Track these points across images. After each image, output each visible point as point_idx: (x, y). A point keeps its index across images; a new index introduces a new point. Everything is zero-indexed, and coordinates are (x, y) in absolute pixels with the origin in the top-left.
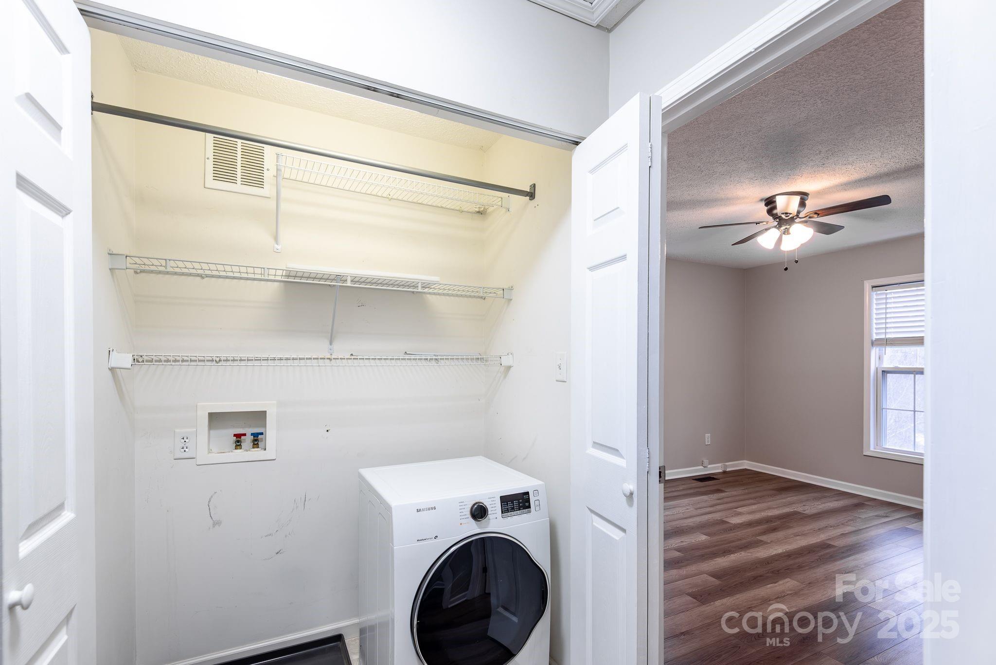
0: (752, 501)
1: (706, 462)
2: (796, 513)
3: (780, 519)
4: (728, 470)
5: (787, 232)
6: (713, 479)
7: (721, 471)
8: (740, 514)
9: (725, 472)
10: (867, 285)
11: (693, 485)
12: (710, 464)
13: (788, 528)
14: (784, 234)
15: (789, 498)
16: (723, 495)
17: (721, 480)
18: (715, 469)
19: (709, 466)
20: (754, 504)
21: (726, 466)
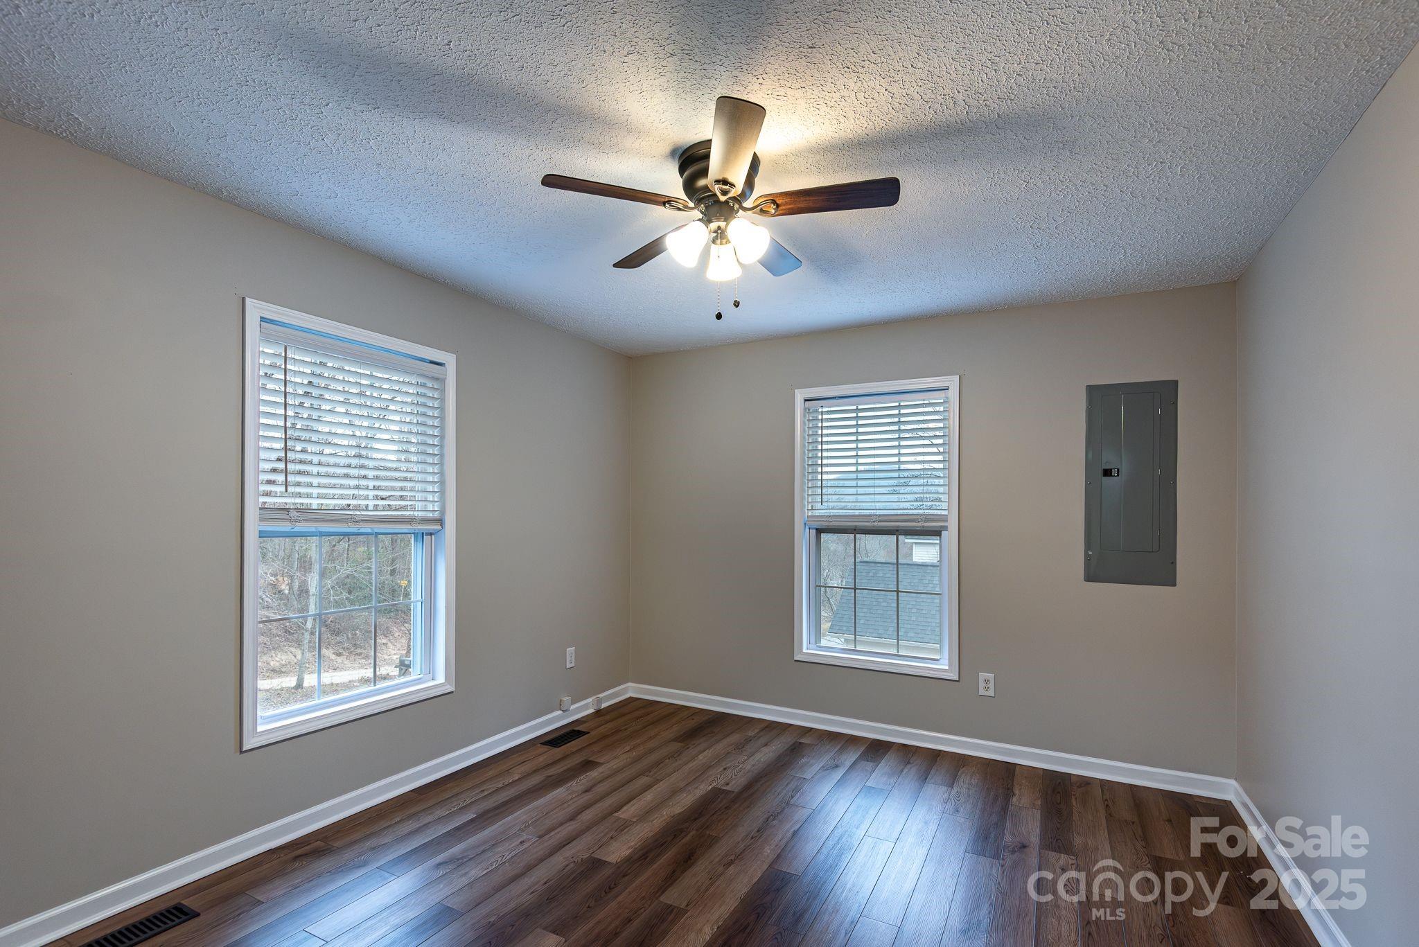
0: (644, 780)
1: (566, 699)
2: (717, 793)
3: (695, 819)
4: (604, 705)
5: (720, 235)
6: (579, 734)
7: (591, 711)
8: (625, 826)
9: (598, 713)
10: (800, 395)
11: (541, 759)
12: (573, 702)
13: (710, 846)
14: (714, 242)
15: (700, 757)
16: (594, 774)
17: (592, 733)
18: (582, 709)
19: (573, 707)
20: (648, 788)
21: (600, 701)
